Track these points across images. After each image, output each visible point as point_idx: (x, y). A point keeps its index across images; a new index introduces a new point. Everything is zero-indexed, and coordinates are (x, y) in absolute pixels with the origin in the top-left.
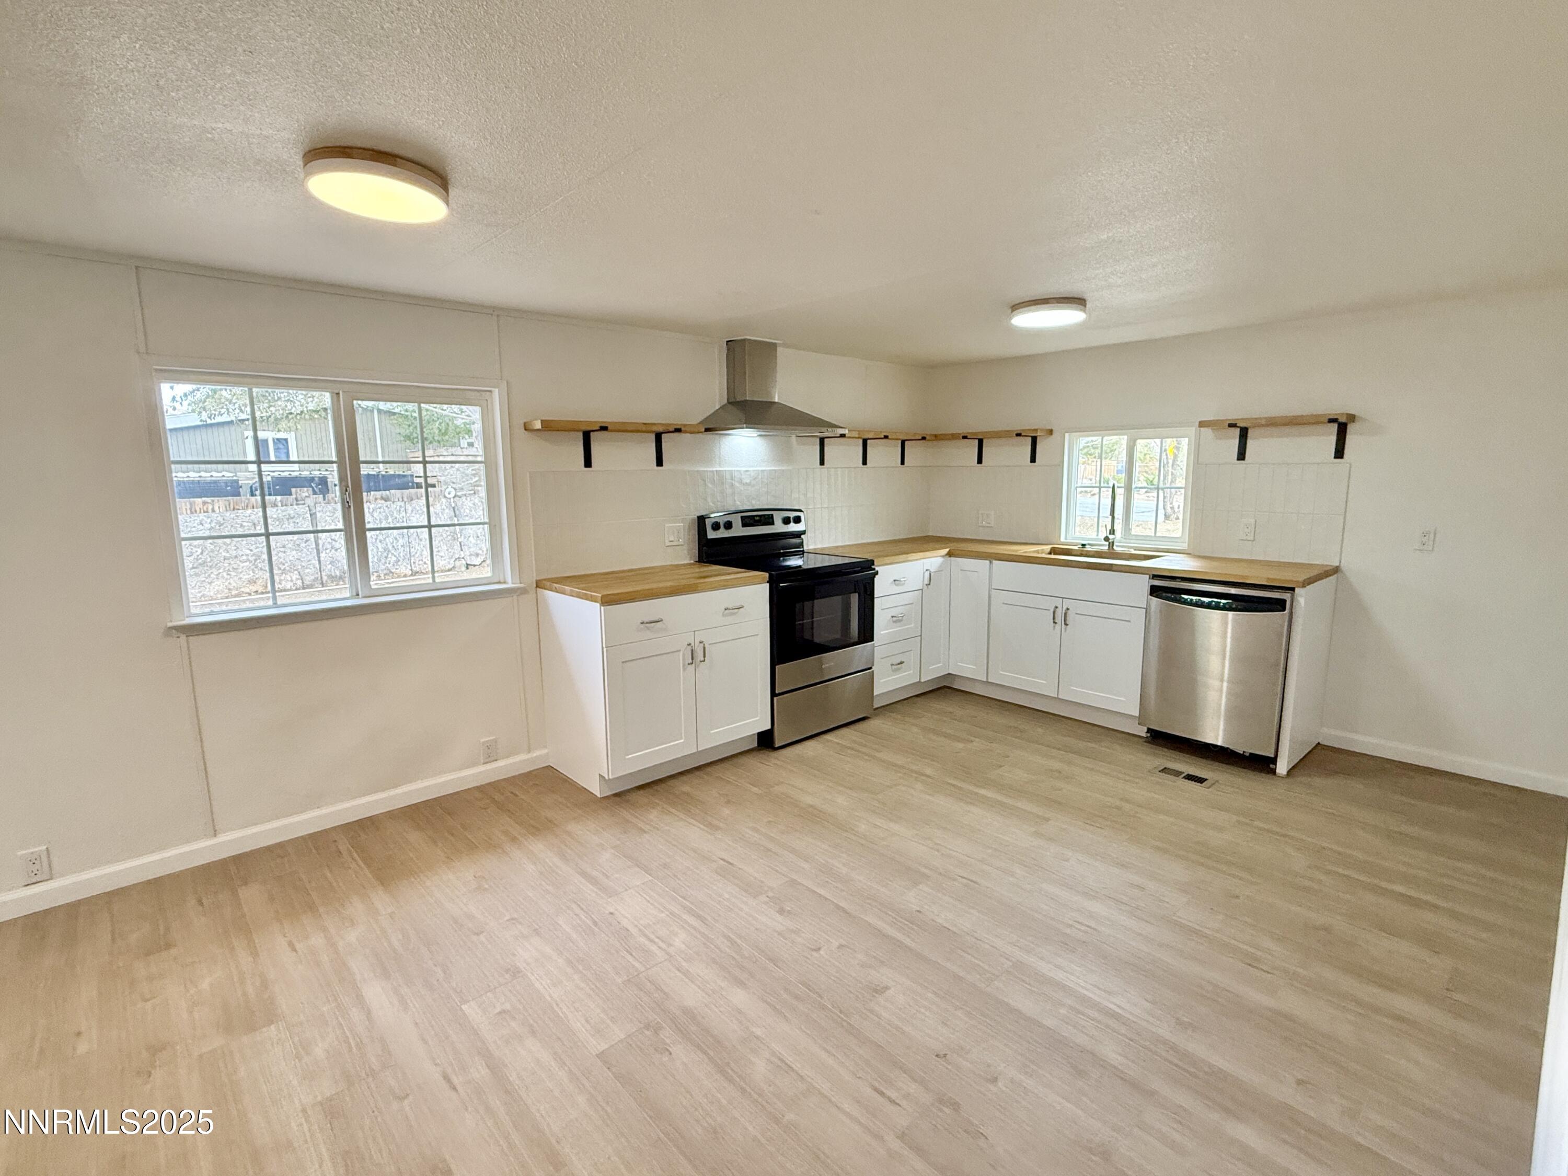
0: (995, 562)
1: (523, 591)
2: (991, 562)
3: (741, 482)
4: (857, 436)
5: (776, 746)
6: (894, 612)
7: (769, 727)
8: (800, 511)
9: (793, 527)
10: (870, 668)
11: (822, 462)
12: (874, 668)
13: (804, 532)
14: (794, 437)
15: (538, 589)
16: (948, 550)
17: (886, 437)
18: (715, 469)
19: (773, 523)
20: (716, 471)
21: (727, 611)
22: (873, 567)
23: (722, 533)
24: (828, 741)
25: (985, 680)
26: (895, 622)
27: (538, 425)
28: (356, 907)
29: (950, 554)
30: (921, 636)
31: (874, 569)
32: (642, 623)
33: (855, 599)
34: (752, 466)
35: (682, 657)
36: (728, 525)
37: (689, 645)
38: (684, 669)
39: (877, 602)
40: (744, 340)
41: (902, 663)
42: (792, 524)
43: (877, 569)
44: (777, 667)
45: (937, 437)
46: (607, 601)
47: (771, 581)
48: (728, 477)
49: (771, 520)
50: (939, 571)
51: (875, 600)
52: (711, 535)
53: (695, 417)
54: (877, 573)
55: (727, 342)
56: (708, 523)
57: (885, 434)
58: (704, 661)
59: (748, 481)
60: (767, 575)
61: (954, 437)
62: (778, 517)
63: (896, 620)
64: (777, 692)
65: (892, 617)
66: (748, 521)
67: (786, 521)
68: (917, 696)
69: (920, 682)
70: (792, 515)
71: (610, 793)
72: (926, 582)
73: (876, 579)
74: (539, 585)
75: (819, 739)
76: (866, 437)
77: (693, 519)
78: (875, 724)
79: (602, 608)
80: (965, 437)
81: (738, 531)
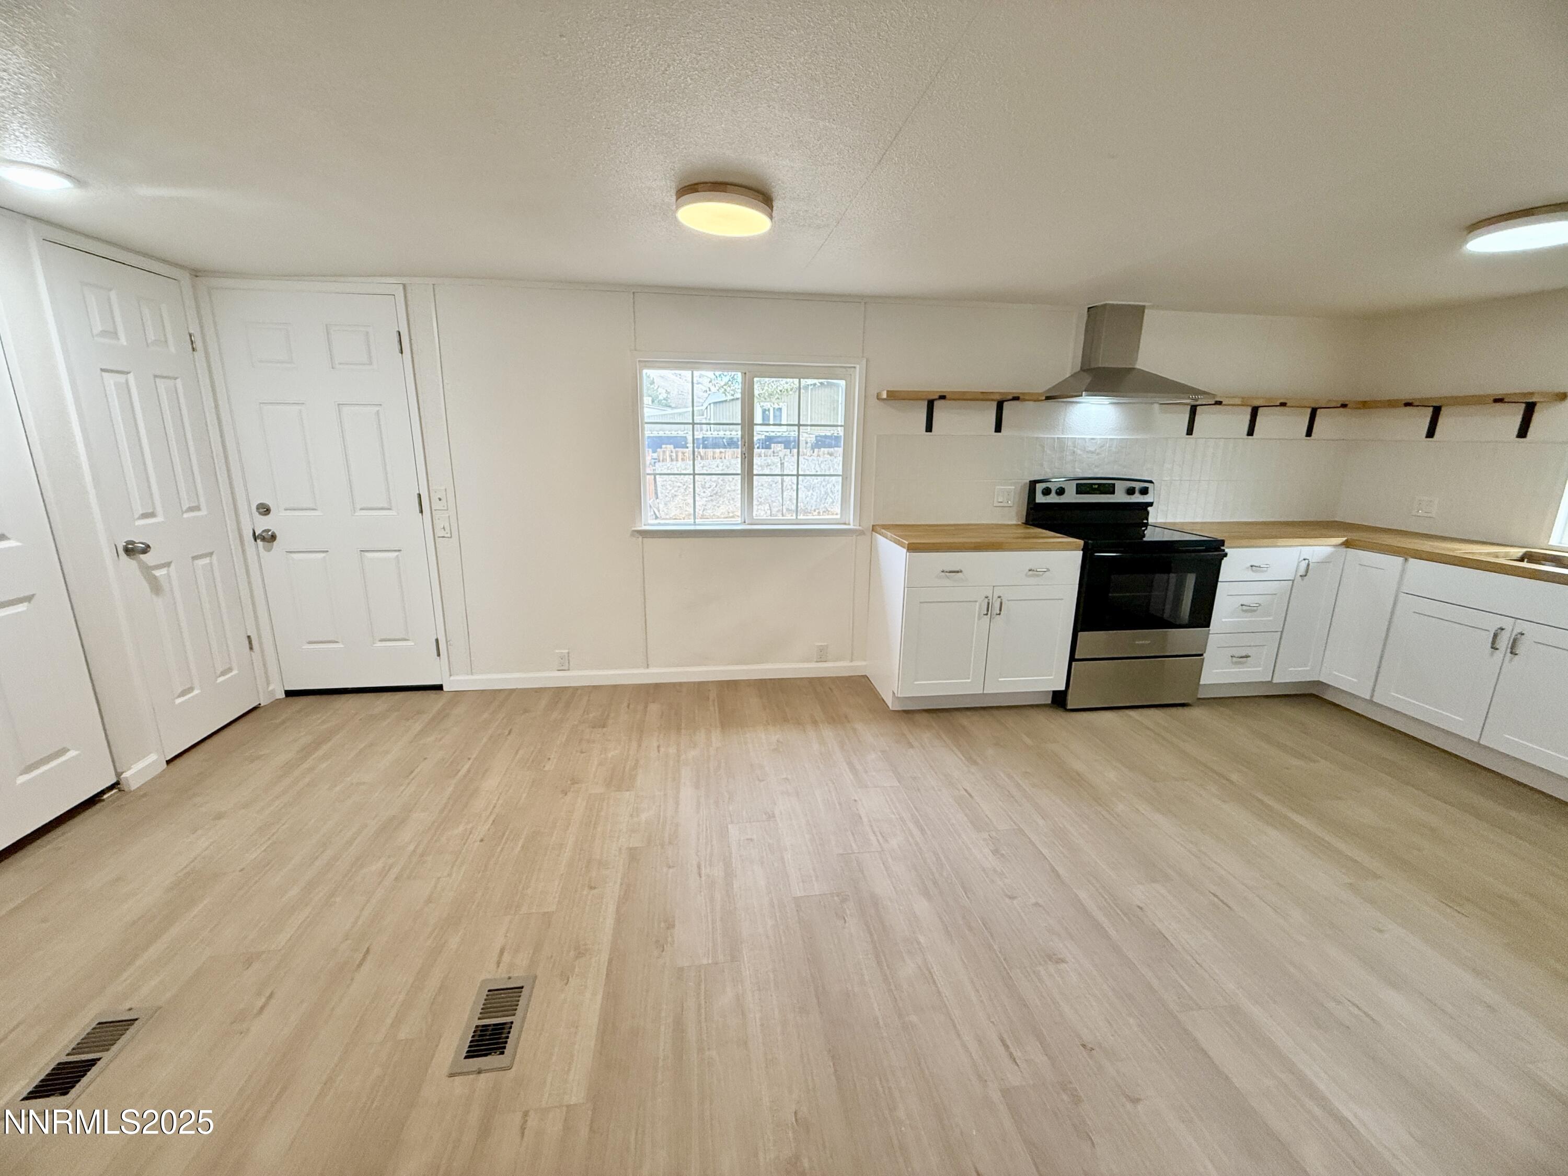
0: (1411, 560)
1: (861, 533)
2: (1406, 559)
3: (1084, 449)
4: (1240, 403)
5: (1069, 707)
6: (1246, 600)
7: (1063, 688)
8: (1151, 482)
9: (1137, 498)
10: (1201, 655)
11: (1190, 431)
12: (1205, 655)
13: (1151, 504)
14: (1156, 406)
15: (874, 533)
16: (1344, 539)
17: (1283, 404)
18: (1057, 436)
19: (1113, 493)
20: (1058, 438)
21: (1031, 572)
22: (1222, 548)
23: (1053, 499)
24: (1130, 716)
25: (1368, 697)
26: (1246, 611)
27: (884, 396)
28: (701, 736)
29: (1347, 544)
30: (1282, 632)
31: (1224, 550)
32: (943, 572)
33: (1191, 580)
34: (1100, 435)
35: (978, 607)
36: (1061, 492)
37: (987, 597)
38: (979, 619)
39: (1220, 586)
40: (1106, 305)
41: (1247, 657)
42: (1137, 494)
43: (1227, 550)
44: (1079, 633)
45: (1365, 405)
46: (912, 548)
47: (1085, 550)
48: (1070, 444)
49: (1111, 489)
50: (1325, 562)
51: (1219, 584)
52: (1040, 499)
53: (1042, 387)
54: (1226, 555)
55: (1089, 308)
56: (1040, 487)
57: (1282, 401)
58: (1000, 614)
59: (1093, 449)
60: (1081, 543)
61: (1391, 404)
62: (1120, 487)
63: (1247, 609)
64: (1076, 657)
65: (1242, 605)
66: (1082, 489)
67: (1131, 491)
68: (1267, 697)
69: (1271, 682)
70: (1138, 486)
71: (900, 709)
72: (1302, 571)
73: (1223, 562)
74: (874, 529)
75: (1121, 712)
76: (1256, 403)
77: (1025, 484)
78: (1196, 713)
79: (908, 554)
80: (1408, 404)
81: (1071, 497)
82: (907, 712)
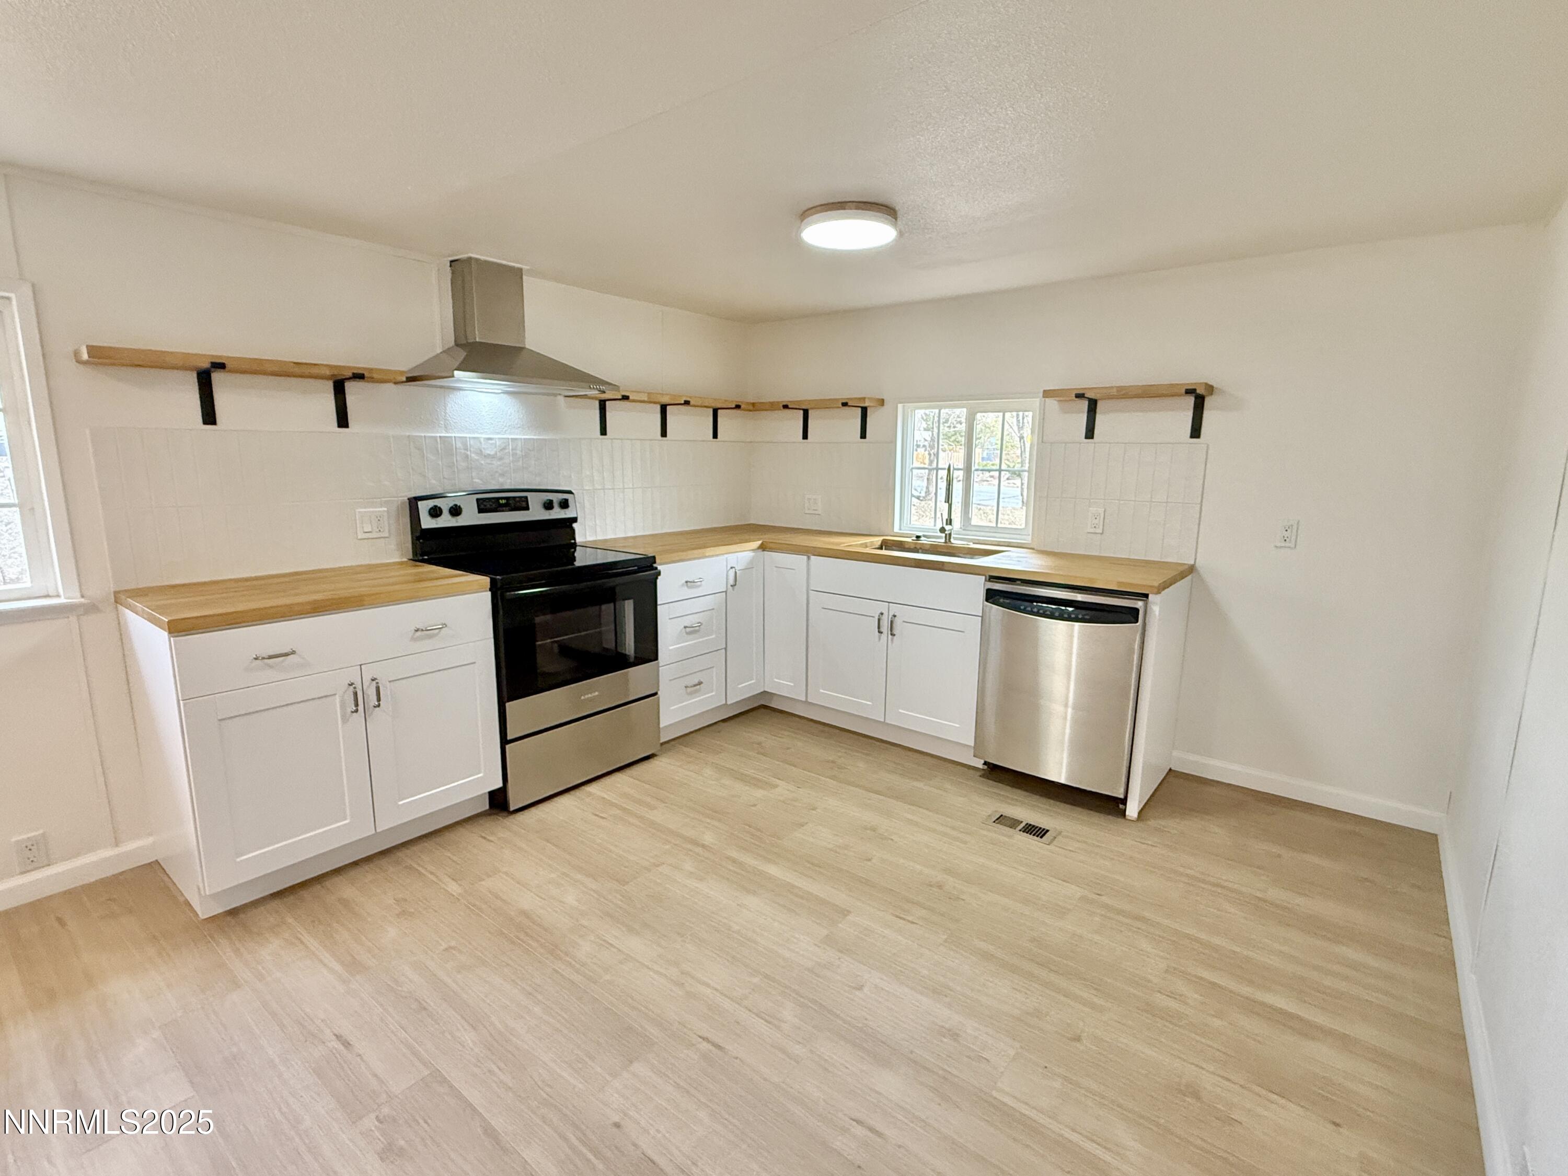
0: (813, 558)
2: (809, 558)
3: (480, 453)
4: (646, 399)
5: (512, 809)
6: (687, 621)
7: (500, 784)
8: (570, 492)
9: (558, 513)
10: (656, 694)
11: (603, 432)
12: (659, 693)
13: (575, 520)
14: (561, 399)
15: (120, 607)
16: (760, 542)
17: (687, 403)
18: (438, 435)
19: (527, 508)
20: (440, 437)
21: (419, 633)
22: (655, 565)
23: (446, 521)
24: (590, 794)
25: (804, 699)
26: (688, 633)
27: (85, 355)
29: (763, 548)
30: (726, 649)
31: (656, 568)
32: (256, 659)
33: (629, 607)
34: (498, 433)
35: (340, 702)
36: (456, 511)
37: (350, 685)
38: (345, 720)
39: (660, 609)
40: (470, 259)
41: (700, 683)
42: (556, 508)
43: (659, 568)
44: (507, 704)
45: (756, 407)
47: (494, 588)
48: (459, 445)
49: (524, 504)
50: (749, 568)
51: (659, 607)
52: (427, 523)
54: (659, 573)
55: (451, 262)
56: (424, 507)
57: (685, 399)
58: (379, 706)
59: (492, 453)
61: (772, 407)
62: (535, 501)
63: (692, 631)
64: (509, 738)
65: (685, 627)
66: (484, 506)
67: (548, 506)
68: (724, 721)
69: (726, 704)
70: (556, 498)
72: (731, 582)
73: (658, 581)
74: (119, 598)
76: (665, 400)
77: (403, 503)
78: (662, 765)
79: (172, 639)
80: (786, 407)
81: (471, 517)
82: (233, 913)
